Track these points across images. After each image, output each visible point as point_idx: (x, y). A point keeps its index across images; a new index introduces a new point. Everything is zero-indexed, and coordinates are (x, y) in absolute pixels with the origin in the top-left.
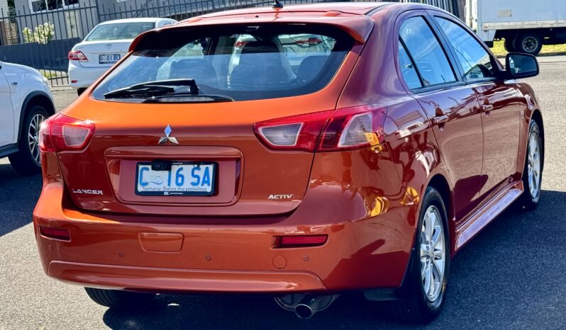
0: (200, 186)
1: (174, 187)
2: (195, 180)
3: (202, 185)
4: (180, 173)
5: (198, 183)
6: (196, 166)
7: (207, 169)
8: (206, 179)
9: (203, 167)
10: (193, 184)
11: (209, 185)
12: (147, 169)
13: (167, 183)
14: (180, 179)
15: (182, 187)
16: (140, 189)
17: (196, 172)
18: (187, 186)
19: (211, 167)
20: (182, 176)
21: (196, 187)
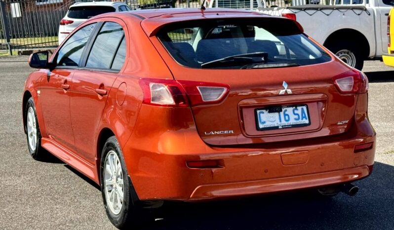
0: (300, 120)
1: (284, 123)
2: (296, 117)
3: (302, 119)
4: (286, 113)
5: (299, 119)
6: (294, 108)
7: (302, 109)
8: (304, 115)
9: (299, 108)
10: (296, 119)
11: (306, 119)
12: (263, 113)
13: (279, 121)
14: (287, 117)
15: (289, 122)
16: (261, 126)
17: (296, 112)
18: (292, 121)
19: (305, 108)
20: (288, 115)
21: (298, 121)
